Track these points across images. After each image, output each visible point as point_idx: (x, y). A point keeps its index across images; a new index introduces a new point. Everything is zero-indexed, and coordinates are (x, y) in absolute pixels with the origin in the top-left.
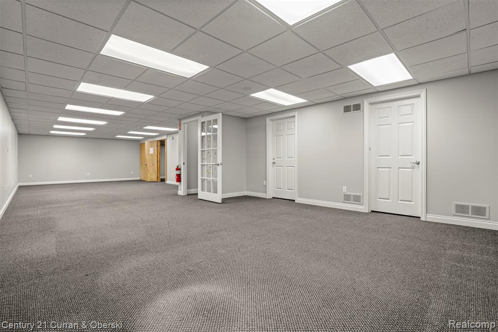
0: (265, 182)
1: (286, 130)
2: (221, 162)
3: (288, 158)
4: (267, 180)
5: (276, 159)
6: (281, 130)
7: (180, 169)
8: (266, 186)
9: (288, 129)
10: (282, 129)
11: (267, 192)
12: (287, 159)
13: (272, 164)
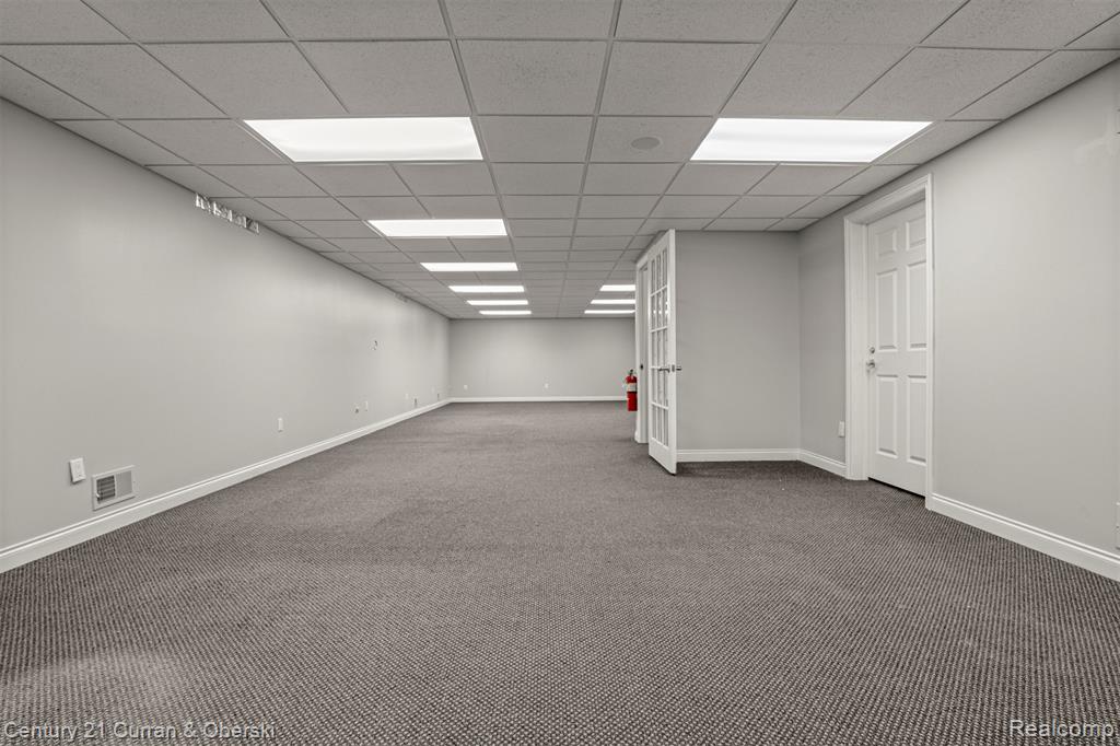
0: (842, 423)
1: (908, 248)
2: (674, 363)
3: (913, 346)
4: (848, 419)
5: (878, 350)
6: (893, 252)
7: (635, 380)
8: (843, 437)
9: (912, 245)
10: (895, 249)
11: (848, 460)
12: (909, 349)
13: (865, 368)
